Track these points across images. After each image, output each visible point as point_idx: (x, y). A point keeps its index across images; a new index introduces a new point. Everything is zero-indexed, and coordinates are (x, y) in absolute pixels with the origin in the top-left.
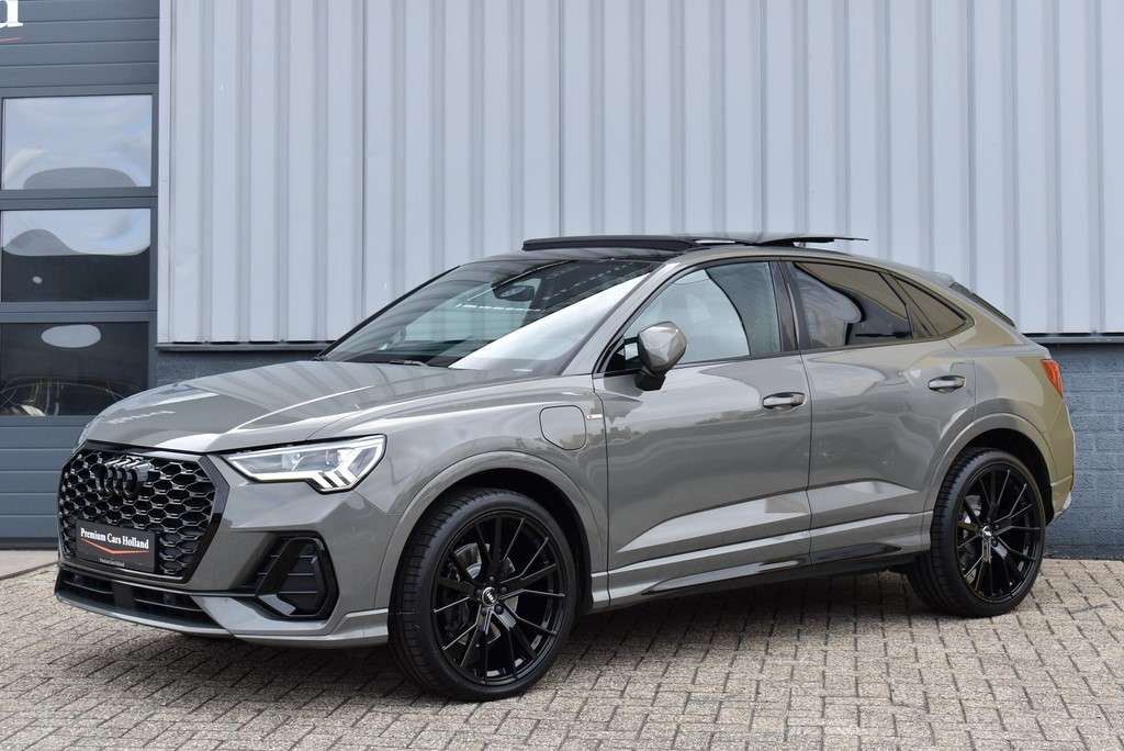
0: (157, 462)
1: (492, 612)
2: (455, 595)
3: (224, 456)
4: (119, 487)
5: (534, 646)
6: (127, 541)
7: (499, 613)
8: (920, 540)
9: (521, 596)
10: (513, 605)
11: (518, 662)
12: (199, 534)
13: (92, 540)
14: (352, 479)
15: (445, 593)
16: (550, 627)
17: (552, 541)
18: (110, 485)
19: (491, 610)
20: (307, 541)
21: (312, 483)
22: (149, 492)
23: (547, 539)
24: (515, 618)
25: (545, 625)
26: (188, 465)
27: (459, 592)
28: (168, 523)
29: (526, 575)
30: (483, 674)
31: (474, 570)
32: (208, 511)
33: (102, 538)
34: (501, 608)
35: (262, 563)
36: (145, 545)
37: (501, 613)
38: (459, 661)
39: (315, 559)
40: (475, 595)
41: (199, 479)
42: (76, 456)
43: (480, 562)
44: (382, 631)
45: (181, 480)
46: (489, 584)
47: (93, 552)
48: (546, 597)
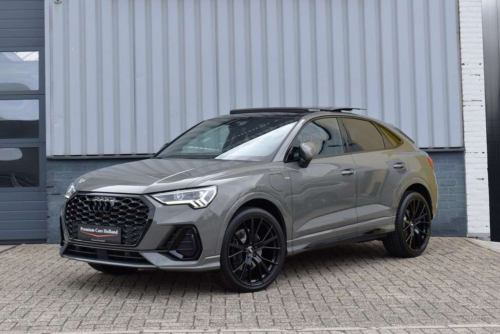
0: (117, 198)
1: (252, 256)
2: (237, 250)
3: (151, 195)
4: (102, 209)
5: (269, 269)
6: (105, 231)
7: (254, 257)
8: (391, 227)
9: (263, 249)
10: (260, 253)
11: (263, 276)
12: (143, 227)
13: (88, 232)
14: (206, 203)
15: (232, 250)
16: (275, 261)
17: (274, 226)
18: (96, 209)
19: (251, 255)
20: (188, 229)
21: (190, 205)
22: (117, 211)
23: (272, 226)
24: (261, 258)
25: (273, 261)
26: (134, 199)
27: (239, 249)
28: (127, 223)
29: (266, 240)
30: (249, 281)
31: (244, 240)
32: (147, 217)
33: (93, 230)
34: (255, 254)
35: (170, 237)
36: (116, 232)
37: (255, 257)
38: (240, 277)
39: (193, 236)
40: (245, 250)
41: (141, 205)
42: (74, 197)
43: (246, 237)
44: (218, 264)
45: (132, 205)
46: (250, 245)
47: (87, 237)
48: (273, 249)
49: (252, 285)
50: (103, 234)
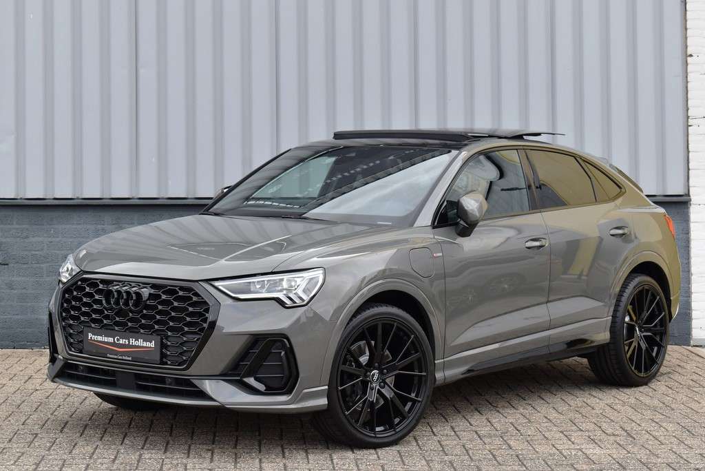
0: (154, 286)
1: (378, 387)
2: (352, 376)
3: (213, 283)
4: (126, 304)
5: (407, 408)
6: (133, 342)
7: (380, 387)
8: (603, 336)
9: (396, 376)
10: (390, 380)
11: (397, 420)
12: (198, 337)
13: (101, 342)
14: (306, 298)
15: (345, 377)
16: (417, 396)
17: (416, 337)
18: (117, 303)
19: (376, 386)
20: (275, 341)
21: (278, 300)
22: (154, 308)
23: (413, 336)
24: (392, 390)
25: (413, 395)
26: (182, 288)
27: (355, 375)
28: (170, 329)
29: (400, 360)
30: (373, 430)
31: (364, 359)
32: (205, 320)
33: (111, 340)
34: (383, 383)
35: (244, 355)
36: (152, 345)
37: (383, 387)
38: (357, 421)
39: (283, 353)
40: (366, 376)
41: (195, 299)
42: (76, 282)
43: (368, 353)
44: (323, 401)
45: (179, 299)
46: (375, 369)
47: (101, 351)
48: (414, 375)
49: (378, 436)
50: (129, 346)
